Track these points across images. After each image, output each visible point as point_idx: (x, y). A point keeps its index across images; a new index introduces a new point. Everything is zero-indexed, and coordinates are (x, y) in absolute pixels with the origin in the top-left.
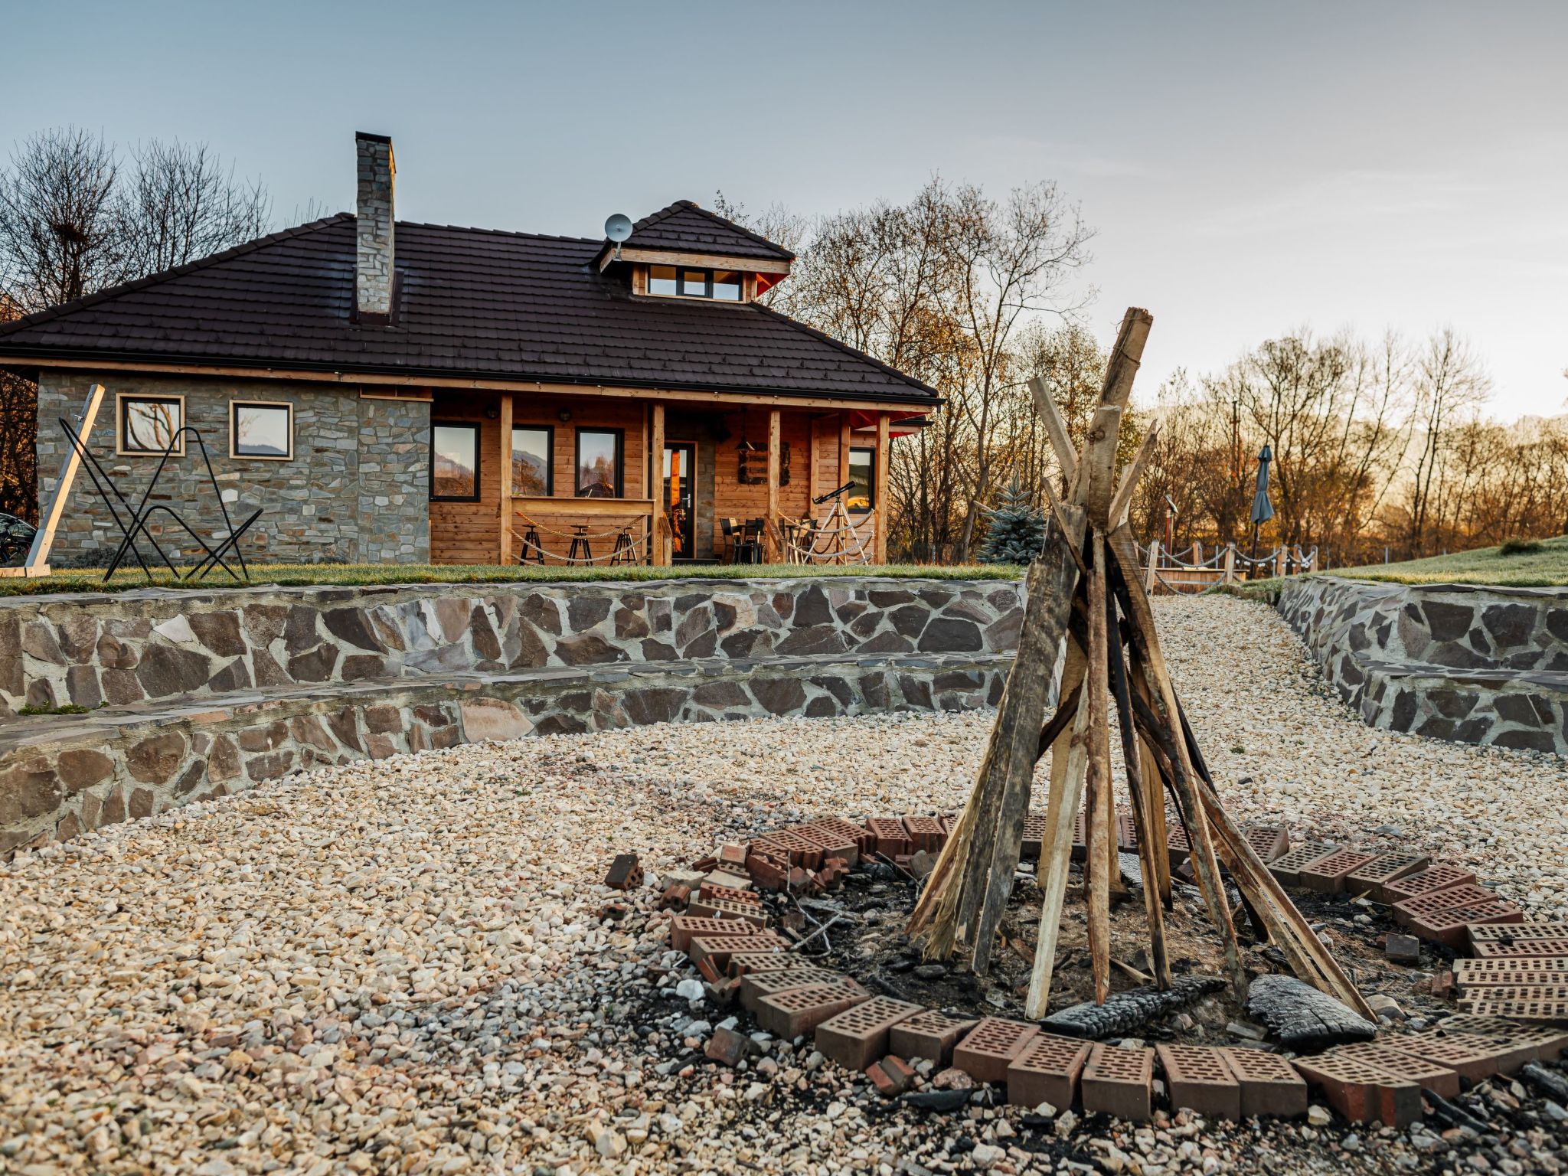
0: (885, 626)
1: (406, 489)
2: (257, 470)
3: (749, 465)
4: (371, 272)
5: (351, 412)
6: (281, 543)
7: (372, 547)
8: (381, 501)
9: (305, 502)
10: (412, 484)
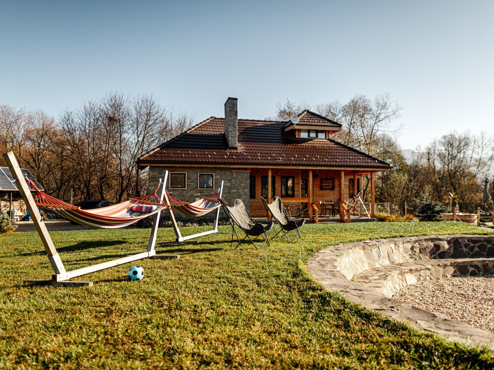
0: (476, 249)
2: (205, 192)
3: (323, 184)
4: (233, 136)
5: (229, 175)
10: (245, 195)
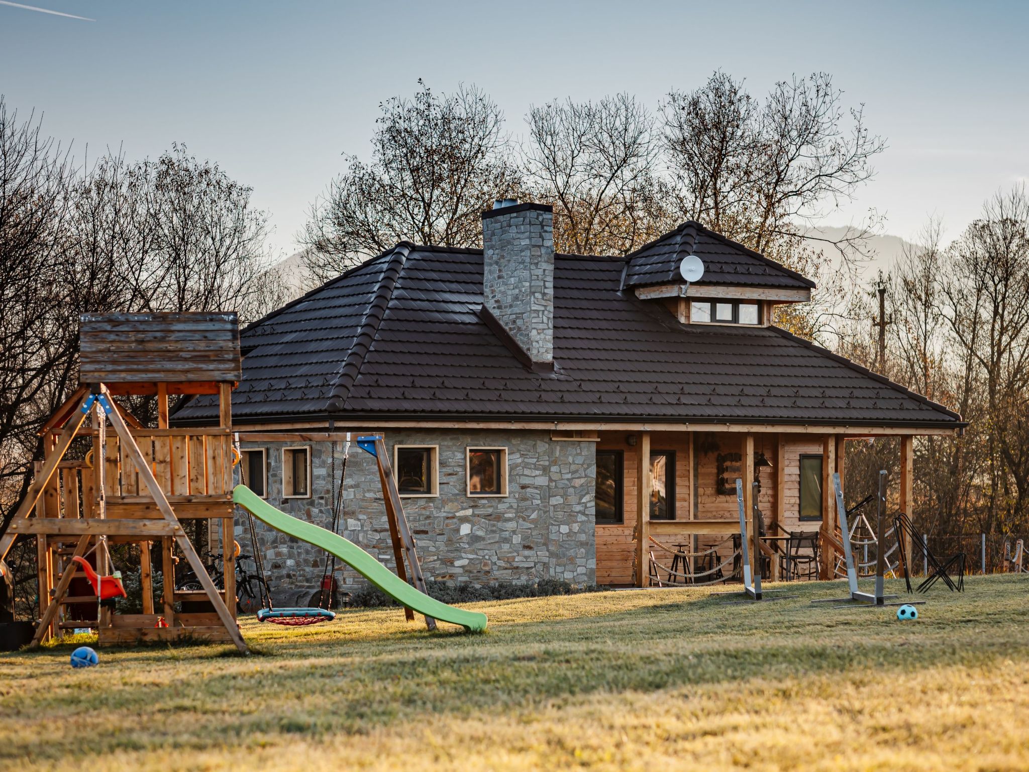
1: (581, 518)
2: (484, 506)
5: (545, 452)
6: (500, 568)
7: (559, 569)
8: (564, 529)
9: (514, 532)
10: (584, 514)
